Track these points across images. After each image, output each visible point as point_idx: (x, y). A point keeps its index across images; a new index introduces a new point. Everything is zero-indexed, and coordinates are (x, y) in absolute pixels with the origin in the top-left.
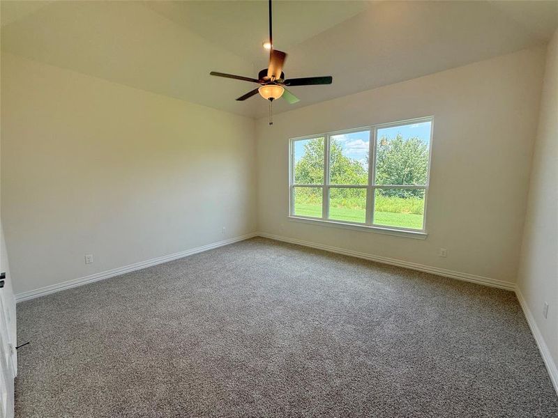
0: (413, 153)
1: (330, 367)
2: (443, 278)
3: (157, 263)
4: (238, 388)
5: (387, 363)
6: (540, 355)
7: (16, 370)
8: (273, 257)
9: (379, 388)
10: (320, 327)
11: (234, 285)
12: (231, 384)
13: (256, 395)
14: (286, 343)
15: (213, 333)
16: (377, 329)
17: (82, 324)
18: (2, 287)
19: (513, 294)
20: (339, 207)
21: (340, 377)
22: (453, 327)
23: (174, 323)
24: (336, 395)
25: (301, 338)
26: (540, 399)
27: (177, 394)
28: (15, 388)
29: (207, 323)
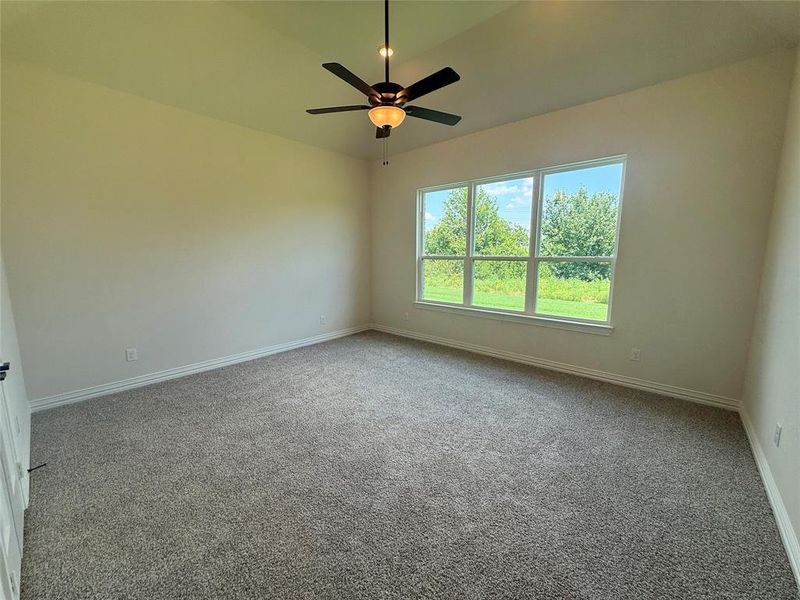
0: (602, 214)
1: (461, 506)
2: (633, 391)
3: (228, 364)
4: (330, 531)
5: (544, 505)
6: (766, 499)
7: (27, 499)
8: (391, 358)
9: (528, 537)
10: (451, 454)
11: (332, 395)
12: (321, 526)
13: (354, 541)
14: (401, 474)
15: (298, 457)
16: (533, 458)
17: (119, 443)
18: (3, 379)
19: (736, 415)
20: (492, 292)
21: (474, 520)
22: (643, 458)
23: (247, 444)
24: (465, 544)
25: (423, 468)
26: (760, 559)
27: (243, 537)
28: (25, 523)
29: (291, 445)
